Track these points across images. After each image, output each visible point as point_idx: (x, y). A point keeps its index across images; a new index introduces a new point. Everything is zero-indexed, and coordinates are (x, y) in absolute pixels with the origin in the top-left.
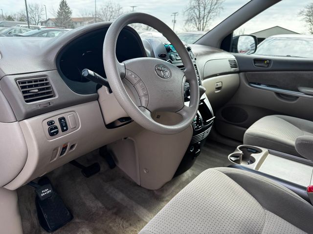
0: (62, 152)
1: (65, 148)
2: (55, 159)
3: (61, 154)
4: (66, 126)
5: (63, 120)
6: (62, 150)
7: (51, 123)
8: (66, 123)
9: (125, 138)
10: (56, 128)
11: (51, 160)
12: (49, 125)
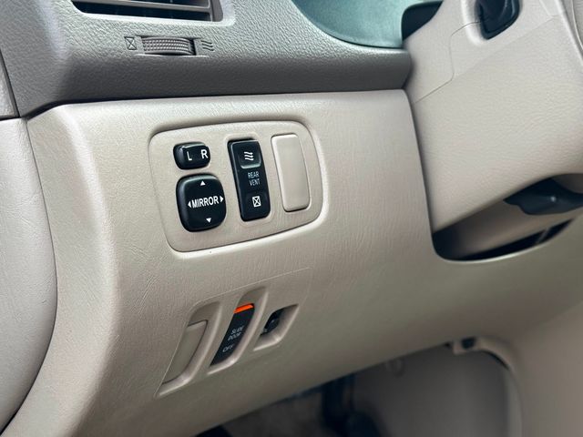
0: (225, 343)
1: (241, 319)
2: (185, 380)
3: (220, 357)
4: (262, 189)
5: (249, 156)
6: (229, 333)
7: (191, 157)
8: (262, 170)
9: (468, 343)
10: (215, 187)
11: (167, 382)
12: (182, 164)
